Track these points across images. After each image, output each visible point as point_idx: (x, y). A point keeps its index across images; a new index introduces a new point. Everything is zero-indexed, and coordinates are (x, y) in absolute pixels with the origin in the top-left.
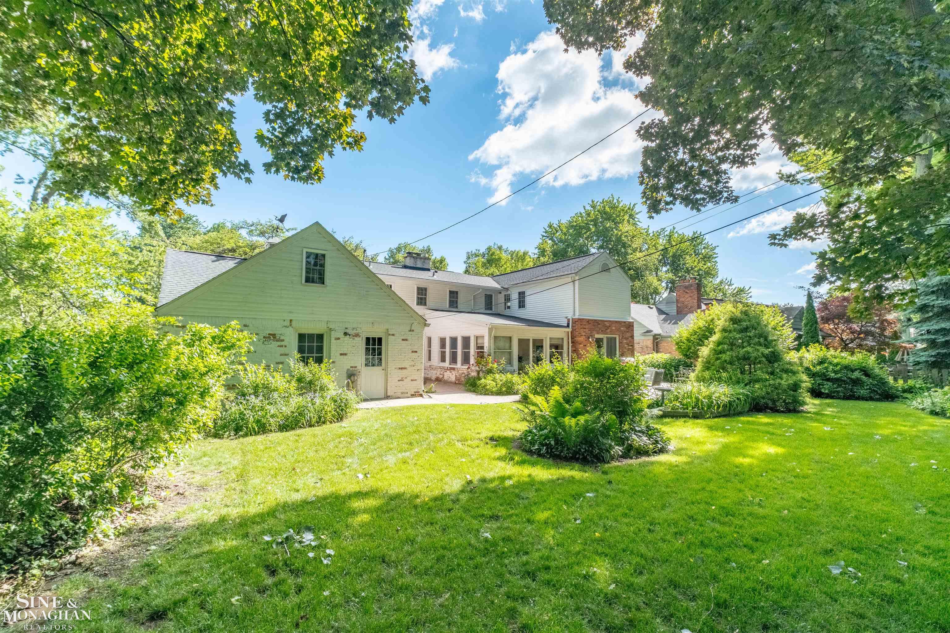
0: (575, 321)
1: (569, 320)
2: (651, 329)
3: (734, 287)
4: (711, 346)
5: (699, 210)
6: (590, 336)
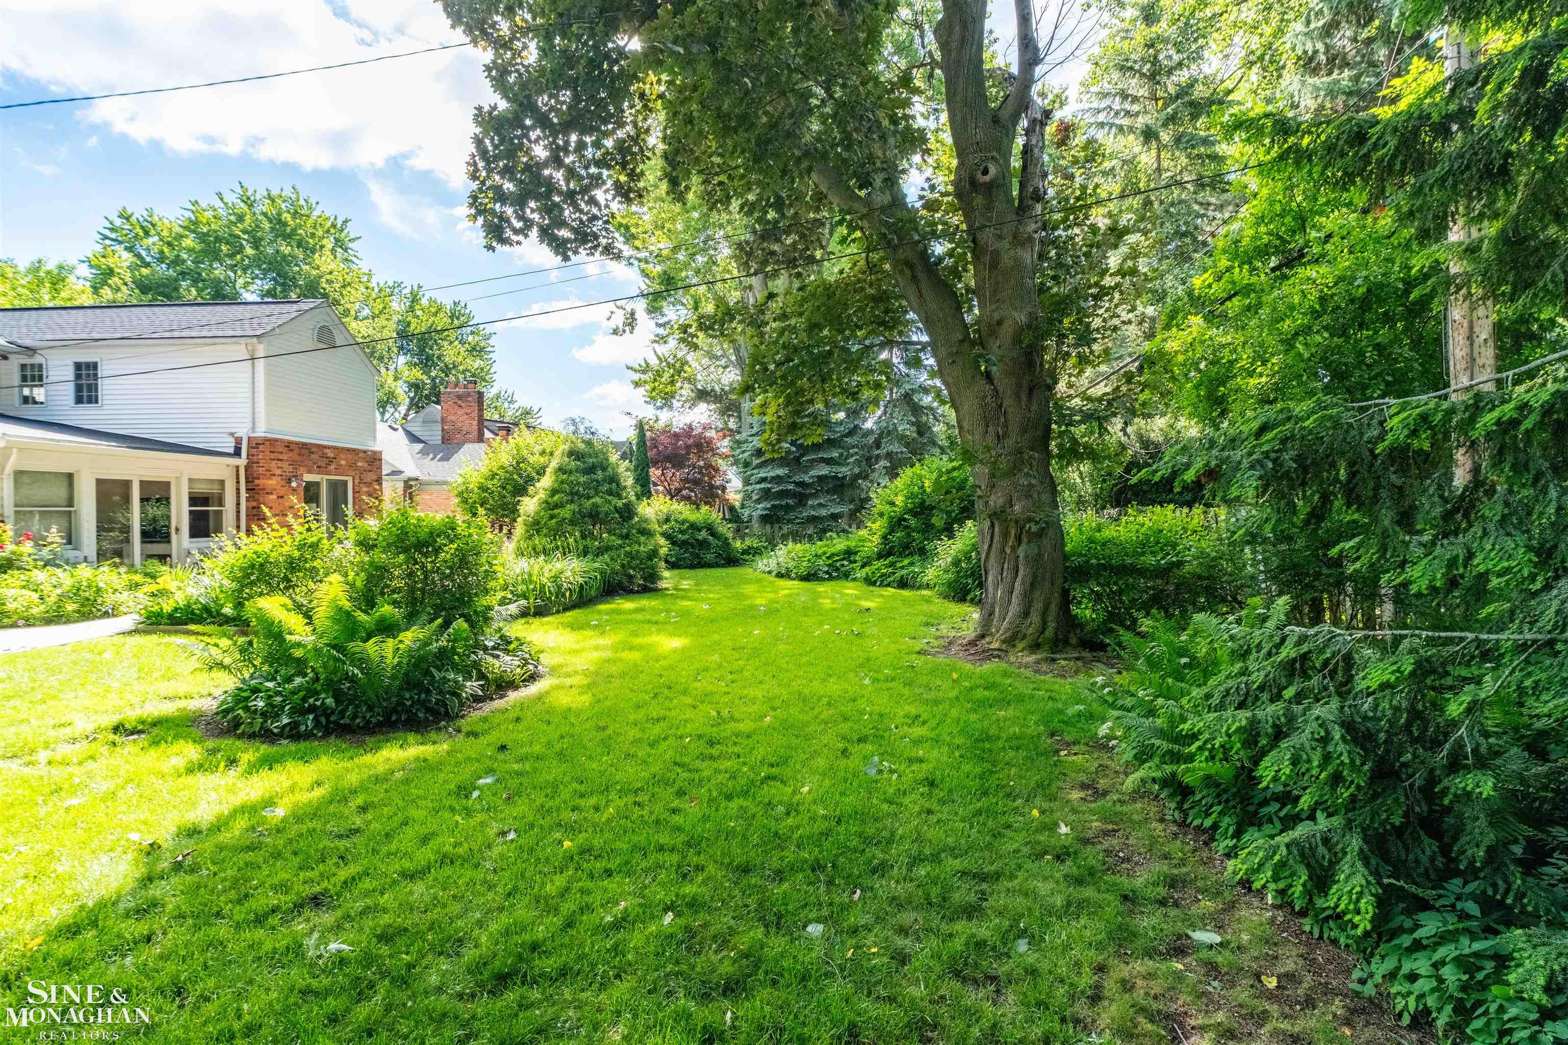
0: (256, 444)
1: (238, 441)
2: (401, 468)
3: (516, 406)
4: (542, 495)
5: (566, 258)
6: (293, 477)
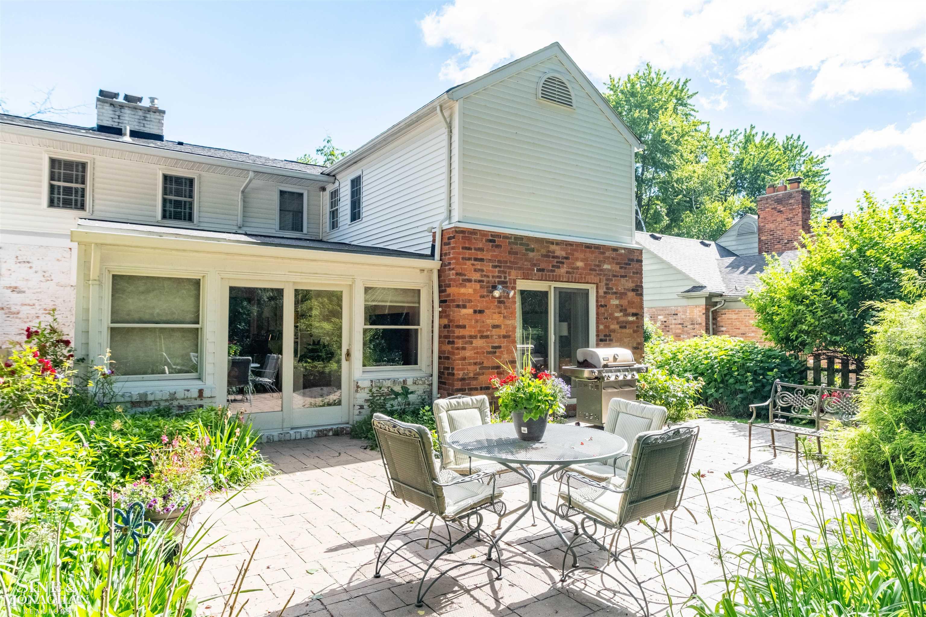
0: (452, 239)
1: (434, 237)
2: (702, 283)
6: (500, 283)
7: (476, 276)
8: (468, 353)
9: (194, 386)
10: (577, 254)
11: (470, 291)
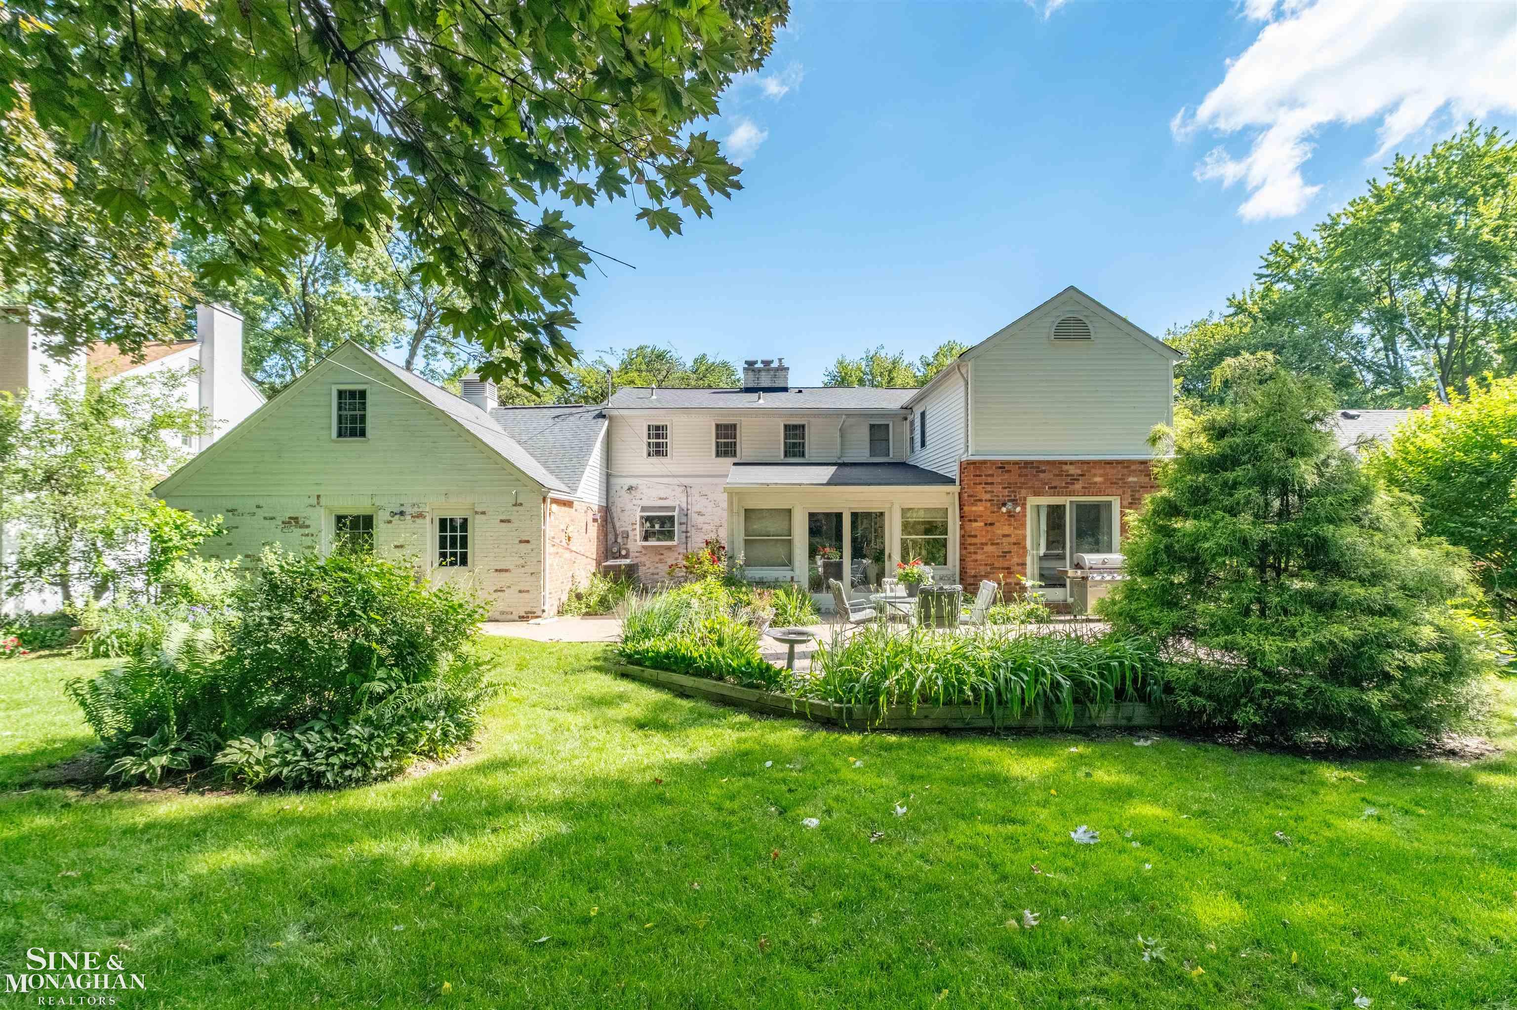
0: (963, 469)
6: (1010, 501)
7: (988, 496)
8: (979, 557)
9: (789, 574)
10: (1093, 471)
11: (981, 508)
